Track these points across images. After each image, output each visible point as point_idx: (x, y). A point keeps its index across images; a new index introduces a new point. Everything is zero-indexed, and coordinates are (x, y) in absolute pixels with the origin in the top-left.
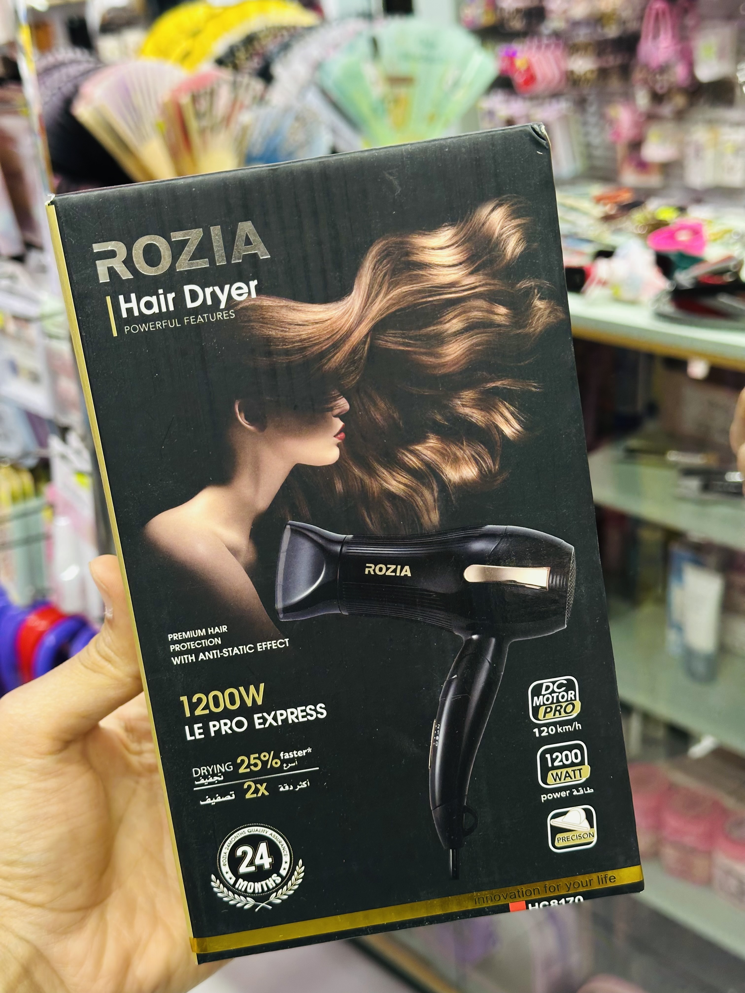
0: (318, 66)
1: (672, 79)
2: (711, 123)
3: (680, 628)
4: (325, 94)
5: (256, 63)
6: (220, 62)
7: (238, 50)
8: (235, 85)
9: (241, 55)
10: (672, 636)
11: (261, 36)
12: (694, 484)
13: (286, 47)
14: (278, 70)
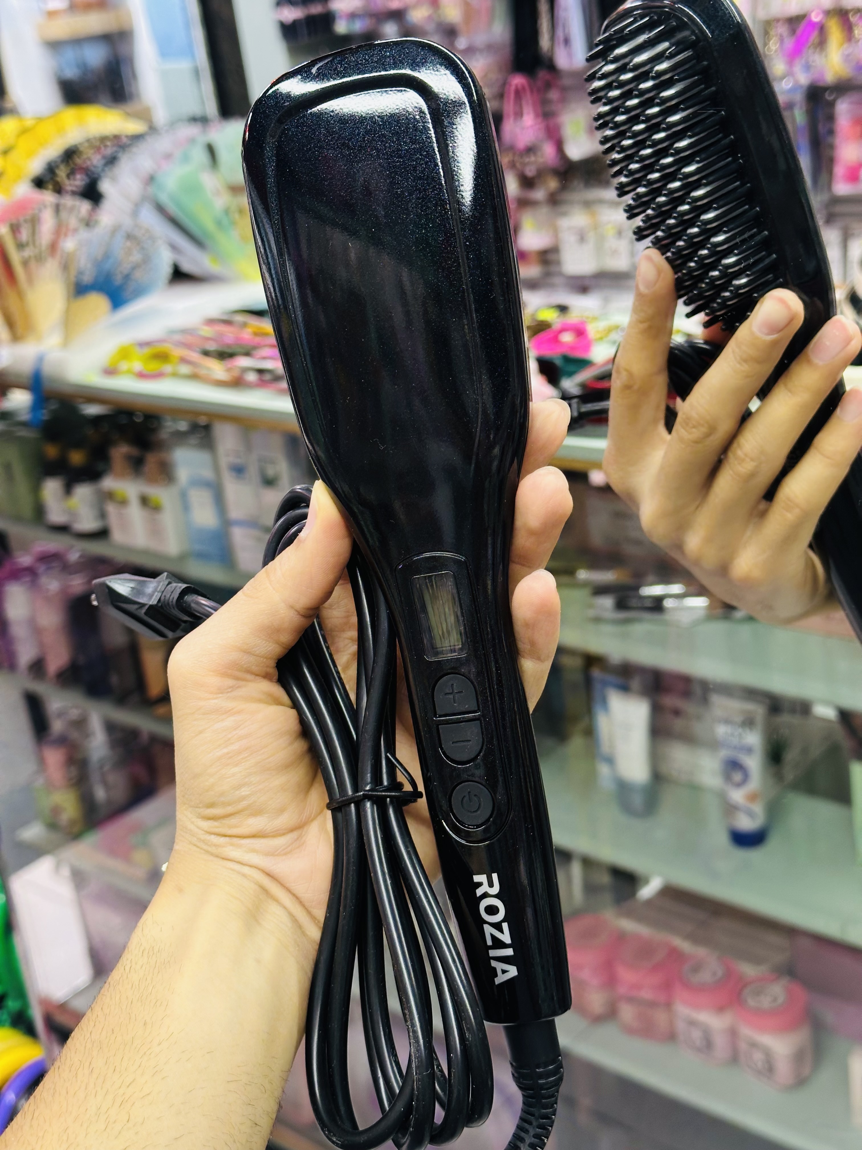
0: (151, 179)
1: (541, 160)
2: (588, 204)
3: (610, 760)
4: (160, 209)
5: (79, 181)
6: (39, 183)
7: (57, 167)
8: (57, 209)
9: (62, 173)
10: (604, 770)
11: (81, 149)
12: (607, 602)
13: (112, 161)
14: (105, 186)
